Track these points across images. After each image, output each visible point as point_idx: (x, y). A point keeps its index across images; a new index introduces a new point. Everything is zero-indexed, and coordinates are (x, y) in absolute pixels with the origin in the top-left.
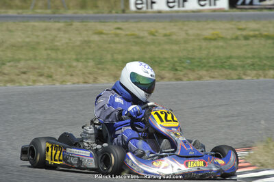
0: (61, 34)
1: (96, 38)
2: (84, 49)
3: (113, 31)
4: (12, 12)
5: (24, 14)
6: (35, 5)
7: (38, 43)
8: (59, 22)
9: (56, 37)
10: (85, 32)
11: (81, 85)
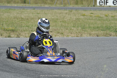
0: (67, 15)
1: (82, 17)
2: (77, 22)
3: (89, 15)
4: (46, 6)
5: (52, 7)
6: (56, 3)
7: (57, 19)
8: (66, 10)
9: (65, 16)
10: (78, 15)
11: (75, 38)
